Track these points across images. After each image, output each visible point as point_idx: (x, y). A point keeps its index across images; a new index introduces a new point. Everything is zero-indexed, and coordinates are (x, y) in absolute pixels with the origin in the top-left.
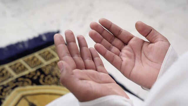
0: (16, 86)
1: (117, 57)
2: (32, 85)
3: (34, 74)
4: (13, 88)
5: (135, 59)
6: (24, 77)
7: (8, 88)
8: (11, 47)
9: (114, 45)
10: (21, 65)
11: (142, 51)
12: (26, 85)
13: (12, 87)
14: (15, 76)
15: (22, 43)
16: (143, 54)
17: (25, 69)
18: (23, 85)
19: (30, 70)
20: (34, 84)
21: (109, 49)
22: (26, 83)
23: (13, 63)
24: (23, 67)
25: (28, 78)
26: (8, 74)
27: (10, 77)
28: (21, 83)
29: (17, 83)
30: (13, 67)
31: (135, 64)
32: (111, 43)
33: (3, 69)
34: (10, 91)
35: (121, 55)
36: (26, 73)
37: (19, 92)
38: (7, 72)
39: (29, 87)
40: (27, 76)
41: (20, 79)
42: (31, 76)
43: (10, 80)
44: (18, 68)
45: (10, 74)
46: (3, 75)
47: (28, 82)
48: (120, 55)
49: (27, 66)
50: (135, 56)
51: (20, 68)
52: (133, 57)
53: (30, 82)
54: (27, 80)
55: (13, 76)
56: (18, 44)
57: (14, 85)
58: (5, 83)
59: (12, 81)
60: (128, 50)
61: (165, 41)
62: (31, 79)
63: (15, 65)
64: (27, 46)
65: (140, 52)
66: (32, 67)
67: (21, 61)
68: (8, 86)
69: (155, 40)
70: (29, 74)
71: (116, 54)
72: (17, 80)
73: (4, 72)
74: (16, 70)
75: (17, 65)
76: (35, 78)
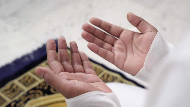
0: (29, 99)
1: (109, 52)
2: (44, 95)
3: (44, 84)
4: (26, 102)
5: (127, 51)
6: (34, 89)
7: (21, 103)
8: (17, 62)
9: (106, 42)
10: (30, 78)
11: (133, 43)
12: (38, 97)
13: (24, 100)
14: (26, 89)
15: (28, 56)
16: (134, 46)
17: (34, 81)
18: (35, 97)
19: (40, 81)
20: (46, 94)
21: (102, 46)
22: (37, 95)
23: (21, 77)
24: (32, 79)
25: (39, 89)
26: (19, 89)
27: (21, 92)
28: (33, 95)
29: (29, 96)
30: (23, 80)
31: (126, 57)
32: (103, 40)
33: (13, 85)
34: (23, 105)
35: (114, 50)
36: (36, 84)
37: (32, 104)
38: (17, 87)
39: (41, 98)
40: (38, 88)
41: (31, 92)
42: (41, 87)
43: (21, 94)
44: (27, 81)
45: (21, 88)
46: (14, 91)
47: (39, 93)
48: (112, 50)
49: (36, 78)
50: (127, 48)
51: (29, 81)
52: (125, 50)
53: (41, 93)
54: (38, 91)
55: (23, 90)
56: (23, 58)
57: (26, 98)
58: (17, 98)
59: (23, 95)
60: (120, 43)
61: (154, 32)
62: (42, 90)
63: (24, 78)
64: (32, 58)
65: (131, 44)
66: (41, 78)
67: (29, 73)
68: (20, 100)
69: (144, 31)
70: (40, 85)
71: (108, 50)
72: (28, 93)
73: (14, 87)
74: (26, 84)
75: (26, 79)
76: (46, 88)
